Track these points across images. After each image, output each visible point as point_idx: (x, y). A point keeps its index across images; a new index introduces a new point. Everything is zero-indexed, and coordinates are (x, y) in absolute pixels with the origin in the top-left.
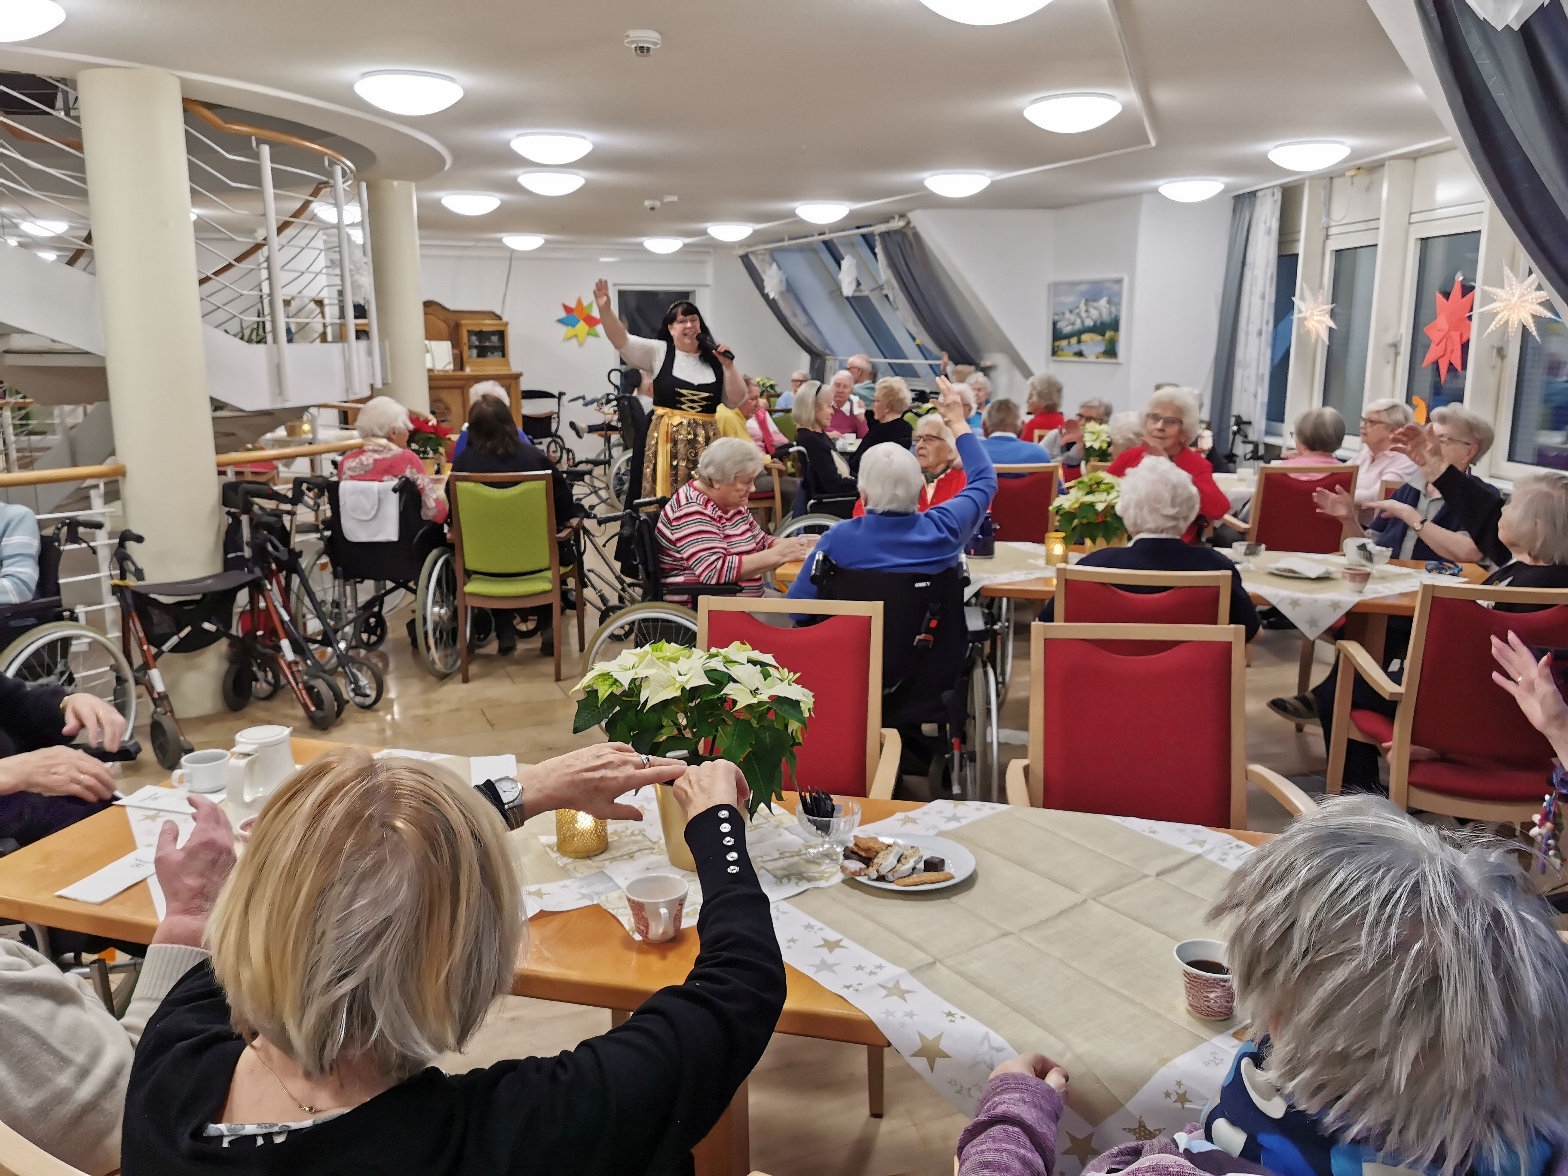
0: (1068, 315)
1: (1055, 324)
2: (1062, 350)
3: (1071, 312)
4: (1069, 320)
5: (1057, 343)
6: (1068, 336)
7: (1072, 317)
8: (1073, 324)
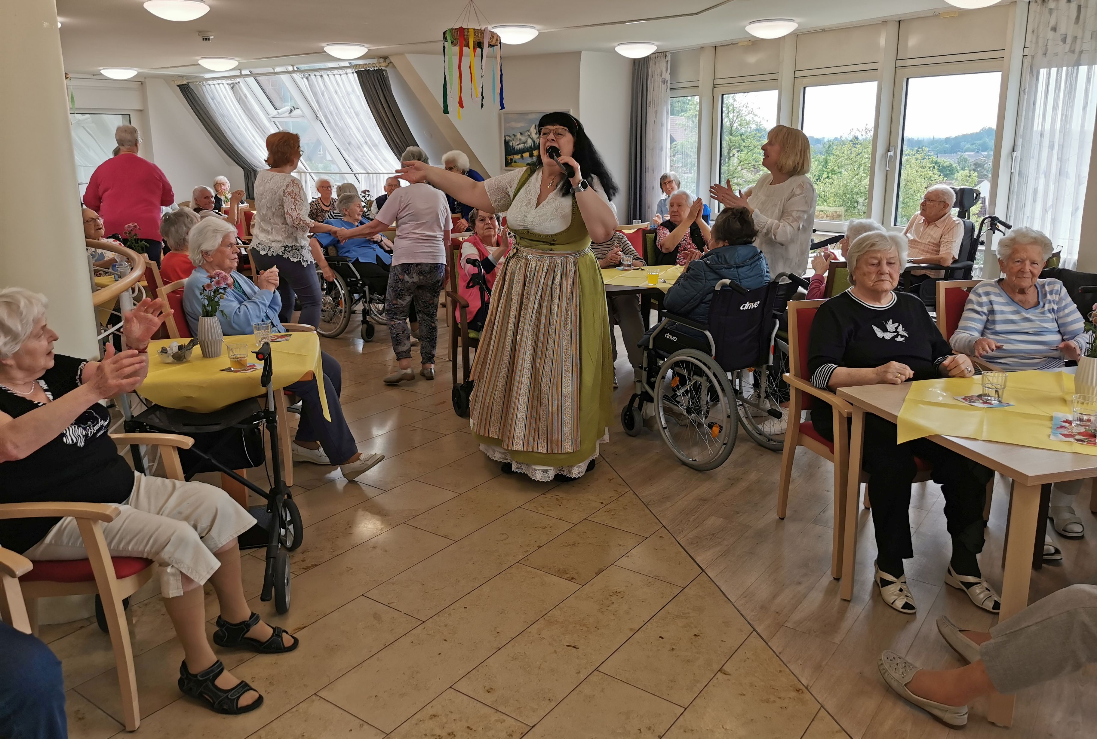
0: (519, 136)
1: (506, 143)
2: (515, 162)
3: (521, 134)
4: (520, 140)
5: (509, 158)
6: (521, 152)
7: (523, 139)
8: (524, 143)
